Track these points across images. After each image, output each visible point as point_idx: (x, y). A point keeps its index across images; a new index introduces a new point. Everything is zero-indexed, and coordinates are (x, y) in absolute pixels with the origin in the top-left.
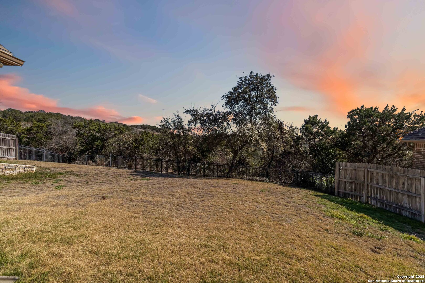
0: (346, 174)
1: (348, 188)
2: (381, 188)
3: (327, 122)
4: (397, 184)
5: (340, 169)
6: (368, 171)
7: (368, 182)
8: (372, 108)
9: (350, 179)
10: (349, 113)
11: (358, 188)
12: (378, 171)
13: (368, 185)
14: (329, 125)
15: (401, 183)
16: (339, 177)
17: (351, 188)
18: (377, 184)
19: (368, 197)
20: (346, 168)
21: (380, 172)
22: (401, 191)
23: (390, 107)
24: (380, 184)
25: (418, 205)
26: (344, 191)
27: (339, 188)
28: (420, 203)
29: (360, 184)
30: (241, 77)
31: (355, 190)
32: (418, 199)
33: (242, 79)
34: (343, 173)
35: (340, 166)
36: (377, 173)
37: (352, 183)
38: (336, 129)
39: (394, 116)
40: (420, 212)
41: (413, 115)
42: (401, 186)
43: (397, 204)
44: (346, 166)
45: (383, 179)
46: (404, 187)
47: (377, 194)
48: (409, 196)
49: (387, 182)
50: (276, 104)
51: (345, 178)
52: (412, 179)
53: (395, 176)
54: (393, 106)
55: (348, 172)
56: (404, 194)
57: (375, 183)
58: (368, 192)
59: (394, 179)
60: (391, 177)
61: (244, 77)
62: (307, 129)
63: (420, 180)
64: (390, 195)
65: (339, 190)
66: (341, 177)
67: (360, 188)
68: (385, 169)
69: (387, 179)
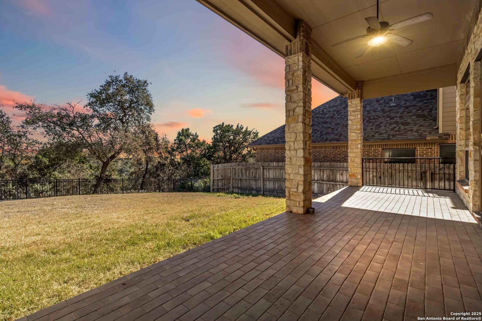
0: (218, 174)
1: (220, 184)
2: (240, 179)
3: (197, 135)
4: (249, 173)
5: (214, 170)
6: (233, 168)
7: (233, 176)
8: (229, 125)
9: (221, 177)
10: (214, 128)
11: (227, 183)
12: (239, 167)
13: (233, 179)
14: (199, 138)
15: (251, 173)
16: (213, 177)
17: (222, 183)
18: (239, 176)
19: (233, 188)
20: (218, 168)
21: (240, 167)
22: (252, 178)
23: (240, 126)
24: (240, 176)
25: (260, 184)
26: (218, 187)
27: (213, 186)
28: (260, 183)
29: (228, 179)
30: (112, 76)
31: (225, 185)
32: (259, 181)
33: (112, 78)
34: (216, 173)
35: (214, 168)
36: (238, 169)
37: (222, 179)
38: (204, 142)
39: (242, 133)
40: (261, 189)
41: (252, 132)
42: (251, 175)
43: (250, 187)
44: (218, 167)
45: (242, 172)
46: (253, 175)
47: (238, 184)
48: (255, 180)
49: (244, 173)
50: (152, 112)
51: (218, 177)
52: (256, 169)
53: (248, 169)
54: (241, 125)
55: (220, 172)
56: (253, 180)
57: (237, 176)
58: (233, 184)
59: (248, 171)
60: (246, 170)
61: (115, 76)
62: (180, 140)
63: (260, 168)
64: (246, 182)
65: (214, 188)
66: (215, 177)
67: (228, 182)
68: (243, 165)
69: (244, 172)
